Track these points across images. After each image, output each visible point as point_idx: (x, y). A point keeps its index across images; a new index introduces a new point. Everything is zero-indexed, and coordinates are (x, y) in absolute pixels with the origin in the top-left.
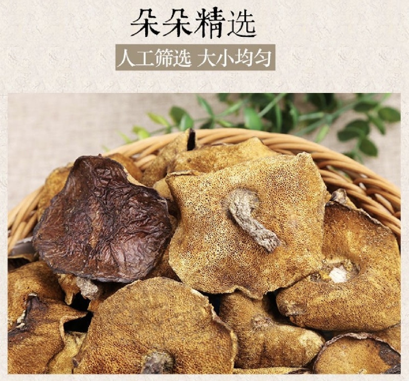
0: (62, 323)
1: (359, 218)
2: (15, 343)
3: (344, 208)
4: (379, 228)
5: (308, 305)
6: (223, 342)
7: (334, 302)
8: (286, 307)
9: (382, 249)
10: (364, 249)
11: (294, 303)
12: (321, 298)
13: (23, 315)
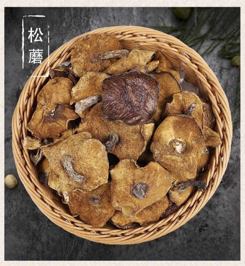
0: (68, 121)
1: (198, 129)
2: (49, 122)
3: (195, 122)
4: (202, 136)
5: (163, 156)
6: (141, 143)
7: (173, 161)
8: (155, 152)
9: (199, 145)
10: (193, 143)
11: (158, 152)
12: (170, 156)
13: (54, 110)
